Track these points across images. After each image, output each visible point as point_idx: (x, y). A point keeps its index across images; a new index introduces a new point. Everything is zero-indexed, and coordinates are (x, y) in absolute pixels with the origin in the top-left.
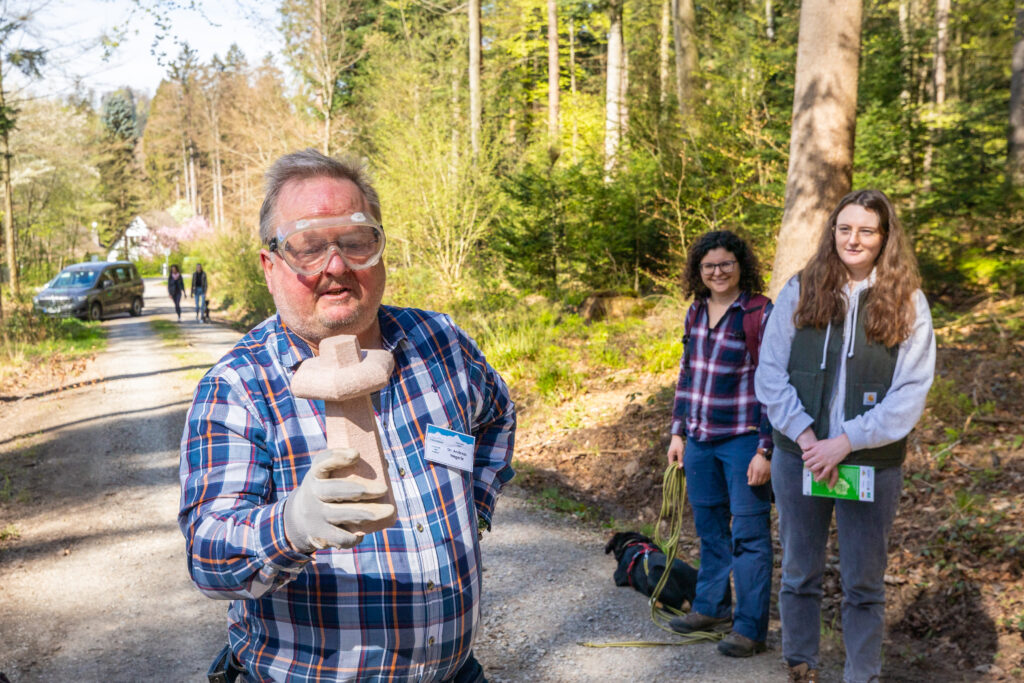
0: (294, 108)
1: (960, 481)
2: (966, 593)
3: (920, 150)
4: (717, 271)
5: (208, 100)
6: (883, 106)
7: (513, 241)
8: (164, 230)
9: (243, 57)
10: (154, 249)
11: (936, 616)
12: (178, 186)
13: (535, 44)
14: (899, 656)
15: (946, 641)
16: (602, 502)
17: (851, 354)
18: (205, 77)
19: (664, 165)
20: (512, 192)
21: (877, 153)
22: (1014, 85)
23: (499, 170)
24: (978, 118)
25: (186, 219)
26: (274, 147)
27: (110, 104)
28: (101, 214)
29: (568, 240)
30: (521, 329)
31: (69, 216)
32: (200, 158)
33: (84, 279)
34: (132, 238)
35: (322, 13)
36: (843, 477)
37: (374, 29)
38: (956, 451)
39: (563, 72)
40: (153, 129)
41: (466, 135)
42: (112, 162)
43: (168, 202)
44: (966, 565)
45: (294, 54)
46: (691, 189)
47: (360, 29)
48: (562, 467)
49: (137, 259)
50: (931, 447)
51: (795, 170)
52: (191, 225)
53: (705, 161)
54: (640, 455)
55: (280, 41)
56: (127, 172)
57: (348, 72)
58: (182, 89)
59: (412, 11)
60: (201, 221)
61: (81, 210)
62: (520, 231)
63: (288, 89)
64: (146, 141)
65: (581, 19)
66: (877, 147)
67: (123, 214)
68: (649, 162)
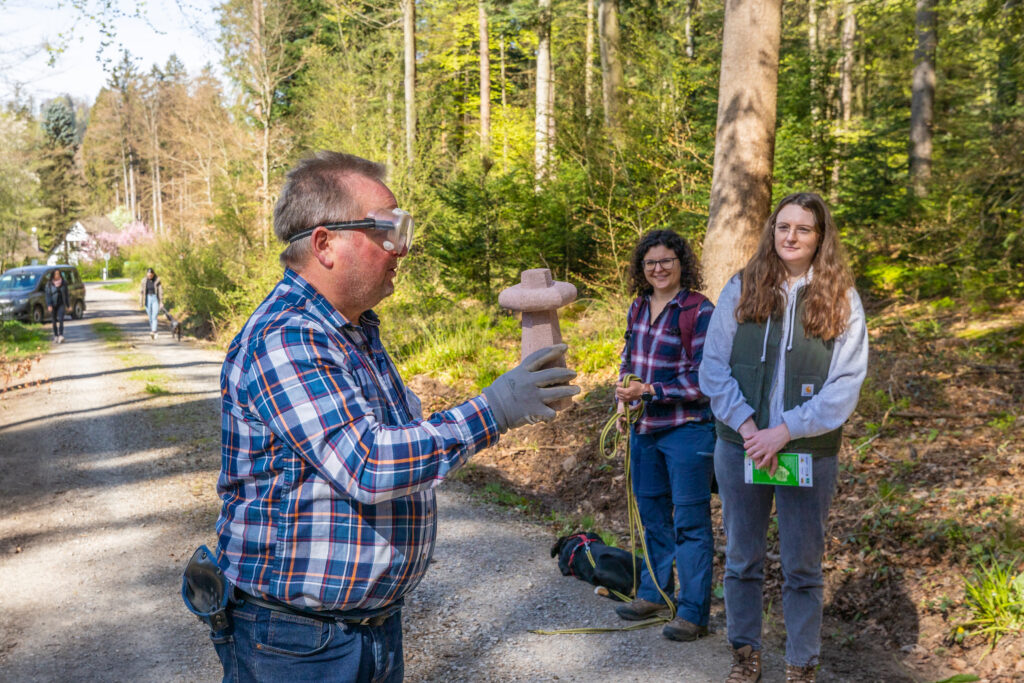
0: (232, 117)
1: (881, 472)
2: (890, 577)
3: (830, 163)
4: (658, 268)
5: (148, 108)
6: (798, 121)
7: (448, 246)
8: (104, 235)
9: (182, 67)
10: (93, 254)
11: (863, 600)
12: (117, 192)
13: (466, 58)
14: (830, 638)
15: (872, 623)
16: (542, 496)
17: (789, 348)
18: (145, 86)
19: (592, 175)
20: (447, 200)
21: (792, 166)
22: (914, 105)
23: (435, 178)
24: (883, 134)
25: (125, 225)
26: (214, 155)
27: (50, 111)
28: (40, 219)
29: (501, 247)
30: (459, 331)
31: (9, 220)
32: (139, 165)
33: (26, 282)
34: (71, 243)
35: (261, 26)
36: (783, 465)
37: (312, 41)
38: (875, 444)
39: (494, 87)
40: (93, 136)
41: (402, 144)
42: (52, 168)
43: (107, 208)
44: (890, 551)
45: (233, 65)
46: (617, 198)
47: (298, 41)
48: (501, 463)
49: (77, 263)
50: (853, 441)
51: (718, 180)
52: (130, 231)
53: (631, 171)
54: (578, 450)
55: (220, 52)
56: (67, 178)
57: (286, 82)
58: (122, 97)
59: (349, 25)
60: (141, 227)
61: (21, 215)
62: (455, 237)
63: (225, 99)
64: (85, 147)
65: (511, 35)
66: (792, 160)
67: (63, 219)
68: (578, 172)
